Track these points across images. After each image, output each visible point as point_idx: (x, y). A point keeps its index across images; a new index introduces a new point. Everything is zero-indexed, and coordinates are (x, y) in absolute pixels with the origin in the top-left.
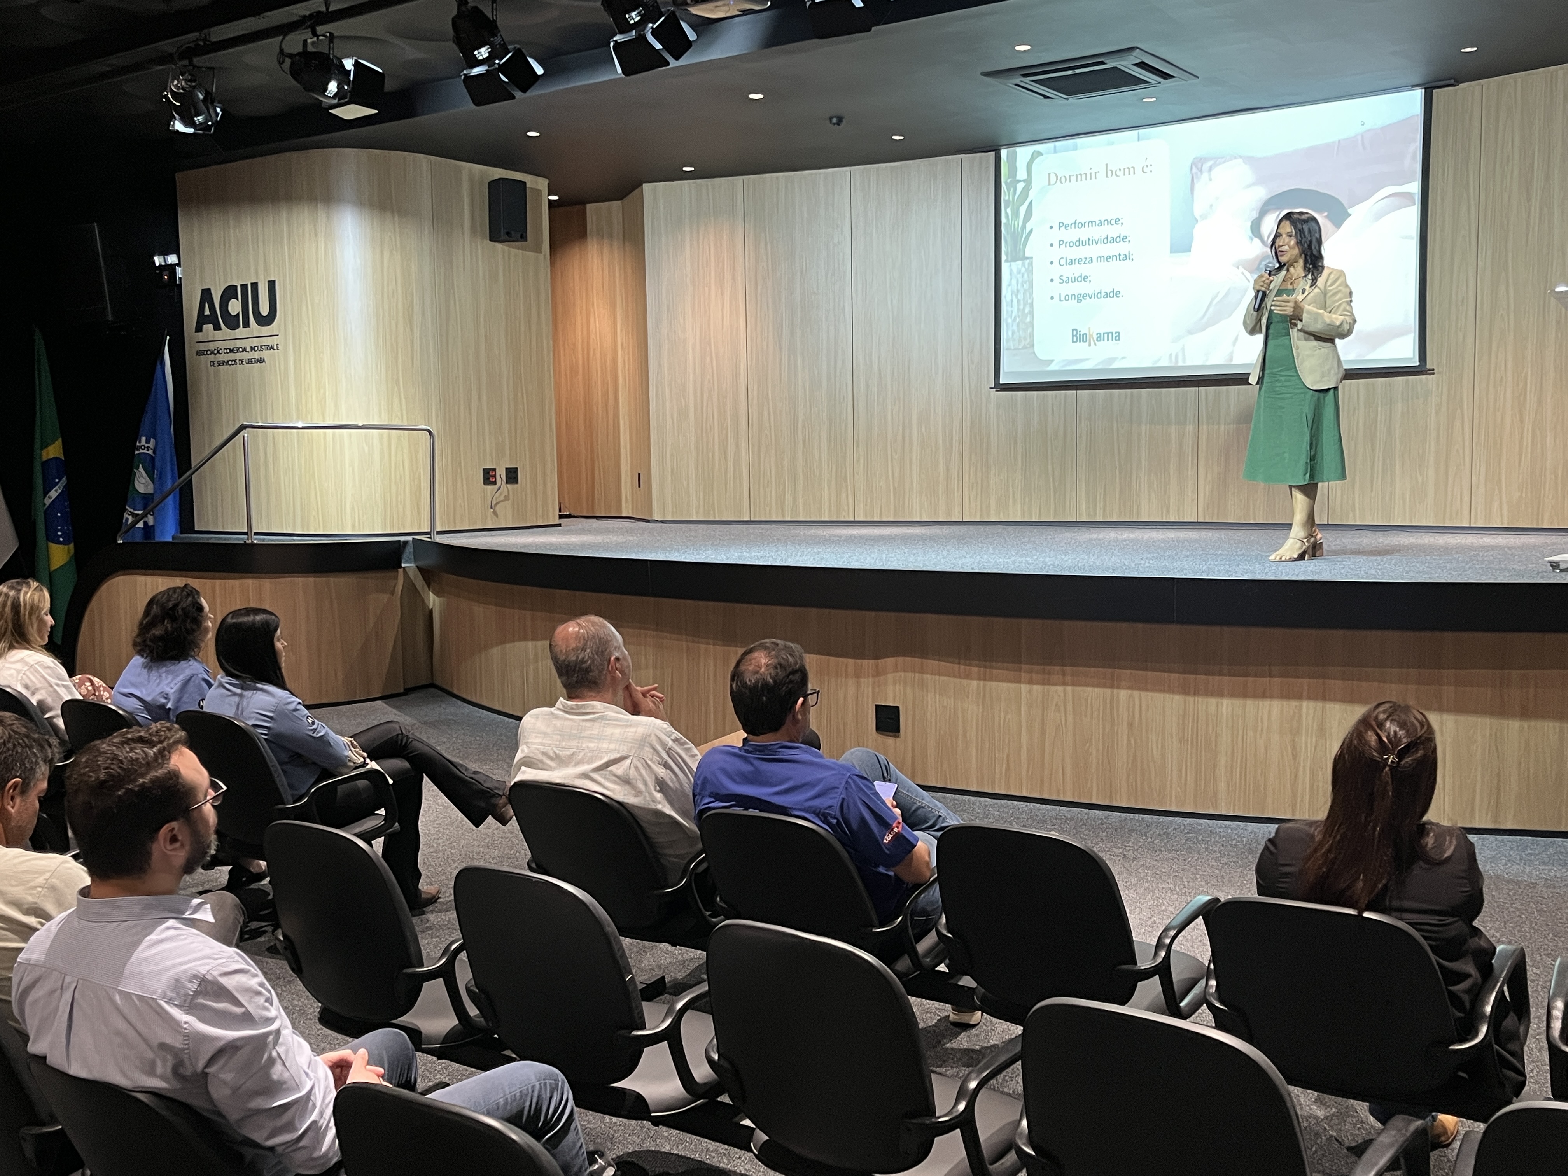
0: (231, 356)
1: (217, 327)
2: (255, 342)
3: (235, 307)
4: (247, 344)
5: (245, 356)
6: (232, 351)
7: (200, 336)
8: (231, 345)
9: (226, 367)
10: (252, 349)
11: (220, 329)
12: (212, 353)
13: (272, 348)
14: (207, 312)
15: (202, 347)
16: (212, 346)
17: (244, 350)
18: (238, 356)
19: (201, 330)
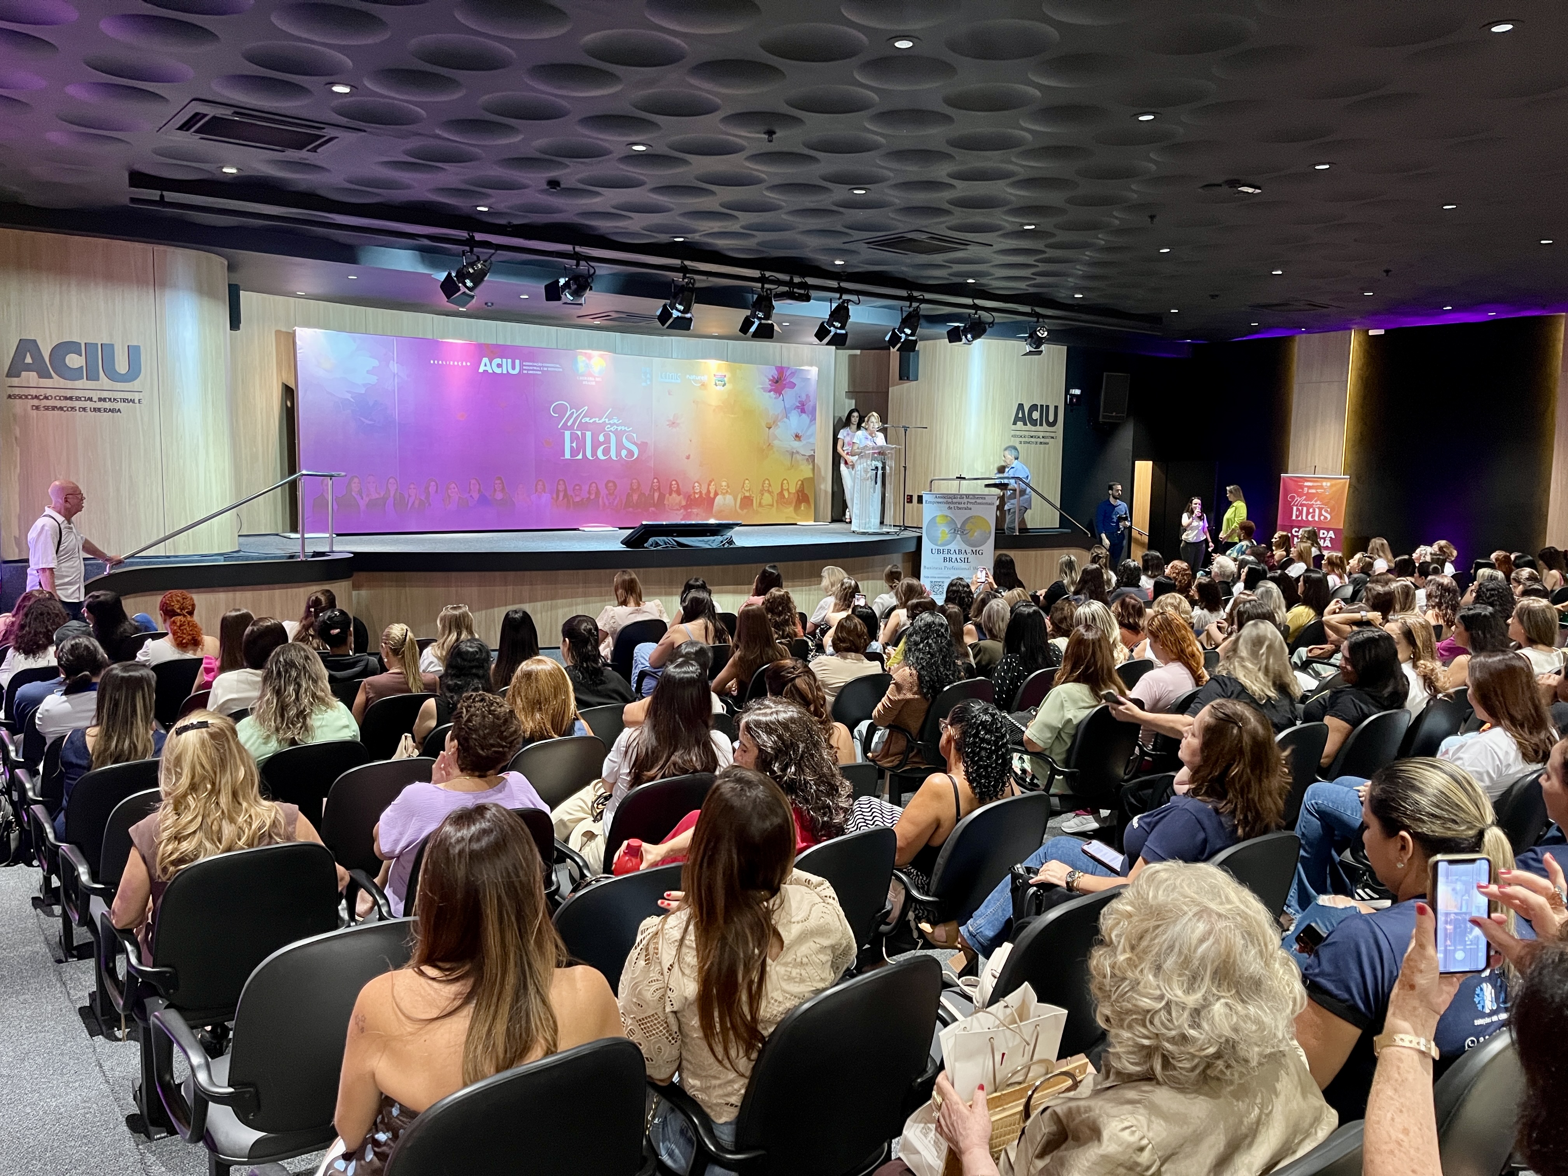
0: (69, 403)
1: (44, 374)
2: (105, 395)
3: (74, 361)
4: (95, 396)
5: (88, 404)
6: (71, 398)
7: (15, 381)
8: (69, 394)
9: (56, 412)
10: (104, 400)
11: (51, 377)
12: (37, 397)
13: (133, 401)
14: (28, 360)
15: (17, 391)
16: (34, 392)
17: (90, 399)
18: (77, 404)
19: (19, 376)
